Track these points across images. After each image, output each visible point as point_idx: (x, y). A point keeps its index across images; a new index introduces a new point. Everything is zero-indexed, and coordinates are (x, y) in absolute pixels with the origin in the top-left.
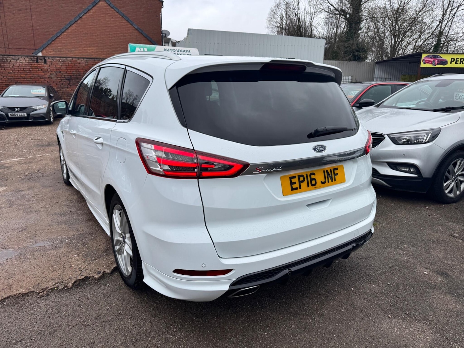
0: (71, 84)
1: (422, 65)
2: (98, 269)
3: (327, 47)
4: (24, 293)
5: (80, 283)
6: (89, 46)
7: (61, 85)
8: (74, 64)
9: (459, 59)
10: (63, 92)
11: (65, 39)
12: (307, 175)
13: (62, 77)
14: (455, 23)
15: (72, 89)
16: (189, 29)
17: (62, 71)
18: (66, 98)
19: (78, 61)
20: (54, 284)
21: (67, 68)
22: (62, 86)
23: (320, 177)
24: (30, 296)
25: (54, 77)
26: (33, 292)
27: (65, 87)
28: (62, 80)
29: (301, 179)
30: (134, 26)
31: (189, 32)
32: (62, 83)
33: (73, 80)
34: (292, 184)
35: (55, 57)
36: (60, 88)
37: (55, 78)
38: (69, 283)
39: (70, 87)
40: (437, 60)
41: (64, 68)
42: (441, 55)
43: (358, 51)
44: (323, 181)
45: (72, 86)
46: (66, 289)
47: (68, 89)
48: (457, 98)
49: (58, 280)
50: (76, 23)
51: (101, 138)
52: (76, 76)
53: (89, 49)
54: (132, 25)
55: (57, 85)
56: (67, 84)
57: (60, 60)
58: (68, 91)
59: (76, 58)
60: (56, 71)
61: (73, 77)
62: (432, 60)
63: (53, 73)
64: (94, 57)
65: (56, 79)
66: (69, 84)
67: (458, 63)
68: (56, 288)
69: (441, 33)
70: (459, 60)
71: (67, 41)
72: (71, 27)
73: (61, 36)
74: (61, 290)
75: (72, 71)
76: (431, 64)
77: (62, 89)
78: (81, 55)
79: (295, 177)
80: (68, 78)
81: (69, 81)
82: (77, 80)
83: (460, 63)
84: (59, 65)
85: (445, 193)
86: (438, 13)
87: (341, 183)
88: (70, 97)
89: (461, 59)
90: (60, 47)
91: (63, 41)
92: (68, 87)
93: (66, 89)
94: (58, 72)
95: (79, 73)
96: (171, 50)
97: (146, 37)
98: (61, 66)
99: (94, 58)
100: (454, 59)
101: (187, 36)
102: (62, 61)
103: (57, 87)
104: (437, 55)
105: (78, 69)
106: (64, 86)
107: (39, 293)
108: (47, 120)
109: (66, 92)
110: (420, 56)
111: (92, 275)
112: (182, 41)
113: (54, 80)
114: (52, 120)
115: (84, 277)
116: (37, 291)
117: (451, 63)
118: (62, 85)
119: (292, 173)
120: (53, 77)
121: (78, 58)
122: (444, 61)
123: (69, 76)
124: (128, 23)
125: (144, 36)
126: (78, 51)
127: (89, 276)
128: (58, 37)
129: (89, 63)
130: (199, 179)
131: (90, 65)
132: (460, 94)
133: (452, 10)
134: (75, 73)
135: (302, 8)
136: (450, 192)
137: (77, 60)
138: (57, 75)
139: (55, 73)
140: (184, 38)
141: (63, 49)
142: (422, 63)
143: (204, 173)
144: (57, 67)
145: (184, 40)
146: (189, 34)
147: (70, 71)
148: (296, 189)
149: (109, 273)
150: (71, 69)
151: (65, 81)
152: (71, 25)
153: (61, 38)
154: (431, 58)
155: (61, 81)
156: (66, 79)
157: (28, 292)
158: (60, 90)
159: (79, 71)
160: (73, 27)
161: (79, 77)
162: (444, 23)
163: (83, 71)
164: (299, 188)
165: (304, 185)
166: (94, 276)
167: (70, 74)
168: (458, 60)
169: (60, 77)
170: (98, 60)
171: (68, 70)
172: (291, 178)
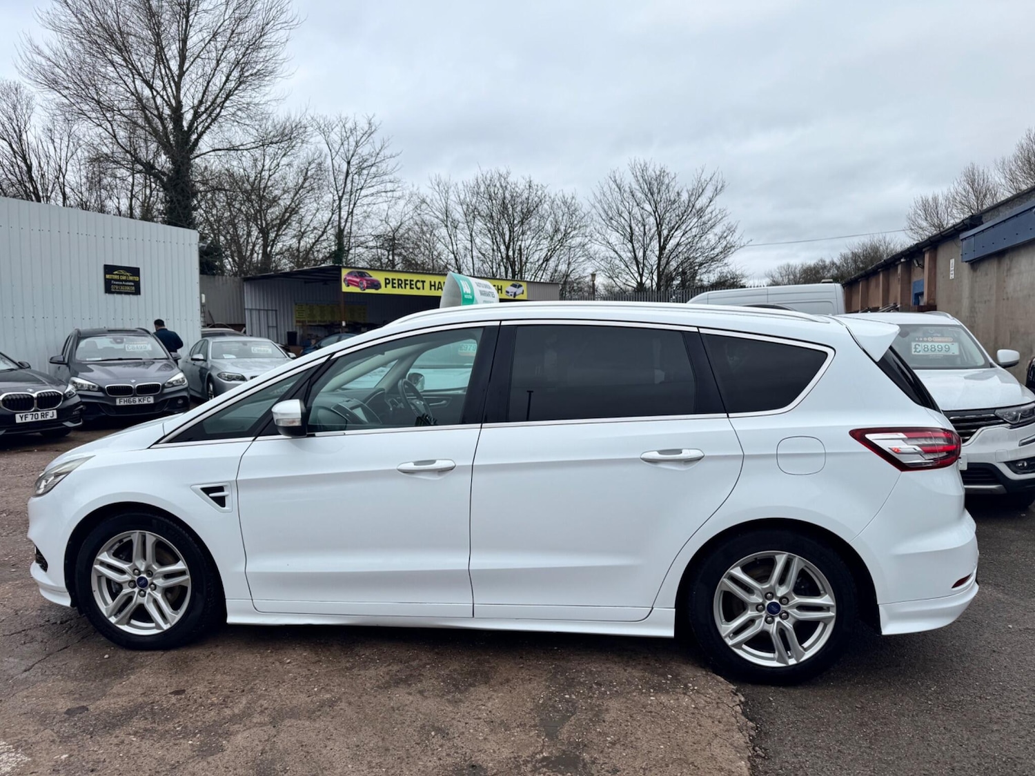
1: (345, 289)
9: (395, 279)
40: (367, 280)
42: (370, 273)
62: (358, 280)
67: (395, 287)
70: (396, 282)
76: (358, 286)
83: (398, 288)
89: (399, 280)
100: (389, 280)
104: (364, 273)
110: (338, 273)
117: (386, 287)
122: (376, 283)
142: (344, 285)
154: (356, 276)
168: (394, 281)
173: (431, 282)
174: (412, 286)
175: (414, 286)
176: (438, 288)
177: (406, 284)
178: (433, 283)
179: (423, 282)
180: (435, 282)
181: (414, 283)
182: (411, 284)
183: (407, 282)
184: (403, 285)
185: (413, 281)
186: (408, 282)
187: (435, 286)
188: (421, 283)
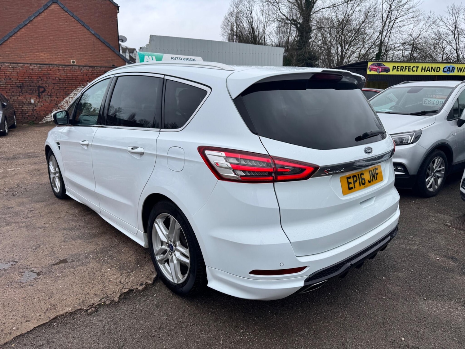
0: (23, 92)
2: (139, 280)
3: (285, 55)
4: (71, 311)
5: (126, 296)
6: (42, 52)
7: (11, 93)
8: (26, 70)
9: (399, 66)
10: (14, 101)
11: (13, 44)
12: (358, 175)
13: (13, 84)
14: (393, 34)
15: (24, 97)
16: (151, 35)
17: (12, 78)
18: (18, 106)
19: (31, 67)
20: (99, 299)
21: (18, 75)
22: (13, 94)
23: (367, 176)
24: (78, 314)
25: (4, 84)
26: (80, 309)
27: (17, 95)
28: (13, 88)
29: (355, 179)
30: (91, 31)
31: (152, 38)
32: (13, 91)
33: (26, 88)
34: (349, 183)
35: (4, 63)
36: (10, 96)
37: (4, 86)
38: (115, 297)
39: (22, 95)
40: (382, 68)
41: (15, 75)
42: (384, 64)
43: (310, 59)
44: (370, 180)
45: (24, 94)
46: (113, 304)
47: (20, 97)
48: (426, 103)
49: (103, 295)
50: (26, 26)
51: (139, 148)
52: (29, 83)
53: (41, 54)
54: (88, 30)
55: (7, 93)
56: (19, 92)
57: (10, 66)
58: (20, 99)
59: (28, 64)
60: (6, 78)
61: (25, 84)
62: (377, 68)
63: (3, 80)
64: (47, 63)
65: (6, 87)
66: (21, 92)
67: (399, 71)
68: (103, 304)
69: (382, 43)
70: (400, 68)
71: (16, 46)
72: (20, 31)
73: (9, 40)
74: (109, 305)
75: (24, 77)
76: (376, 71)
77: (13, 97)
78: (32, 60)
79: (350, 178)
80: (20, 86)
81: (21, 88)
82: (30, 88)
83: (401, 71)
84: (9, 71)
85: (426, 187)
86: (378, 24)
87: (381, 181)
88: (22, 105)
89: (401, 67)
90: (8, 51)
91: (11, 46)
92: (19, 95)
93: (17, 97)
94: (8, 79)
95: (31, 80)
96: (177, 58)
97: (104, 43)
98: (11, 72)
99: (49, 65)
100: (395, 67)
101: (149, 43)
102: (12, 67)
103: (7, 95)
104: (381, 64)
105: (31, 75)
106: (15, 94)
107: (87, 310)
108: (1, 130)
109: (17, 100)
110: (366, 64)
111: (135, 288)
112: (144, 47)
113: (4, 88)
114: (7, 131)
115: (128, 290)
116: (85, 309)
117: (393, 71)
118: (13, 92)
119: (348, 174)
120: (2, 84)
121: (31, 64)
122: (387, 69)
123: (20, 83)
124: (85, 28)
125: (102, 42)
126: (29, 56)
127: (132, 288)
128: (5, 41)
129: (43, 70)
130: (275, 183)
131: (45, 71)
132: (429, 99)
133: (390, 22)
134: (28, 79)
135: (255, 17)
136: (430, 187)
137: (29, 66)
138: (6, 82)
139: (4, 80)
140: (146, 45)
141: (11, 54)
142: (368, 71)
143: (279, 177)
144: (7, 74)
145: (146, 46)
146: (151, 40)
147: (21, 77)
148: (352, 188)
149: (151, 284)
150: (23, 75)
151: (16, 89)
152: (21, 29)
153: (8, 42)
154: (376, 66)
155: (11, 89)
156: (17, 86)
157: (76, 310)
158: (11, 99)
159: (32, 78)
160: (22, 31)
161: (32, 84)
162: (384, 33)
163: (36, 78)
164: (354, 187)
165: (357, 184)
166: (137, 288)
167: (22, 82)
168: (398, 68)
169: (10, 85)
170: (53, 66)
171: (20, 77)
172: (348, 178)
173: (422, 67)
174: (410, 70)
175: (411, 70)
176: (427, 70)
177: (405, 69)
178: (424, 68)
179: (417, 67)
180: (425, 67)
181: (411, 68)
182: (409, 69)
183: (406, 68)
184: (404, 70)
185: (411, 67)
186: (408, 68)
187: (425, 69)
188: (416, 68)
